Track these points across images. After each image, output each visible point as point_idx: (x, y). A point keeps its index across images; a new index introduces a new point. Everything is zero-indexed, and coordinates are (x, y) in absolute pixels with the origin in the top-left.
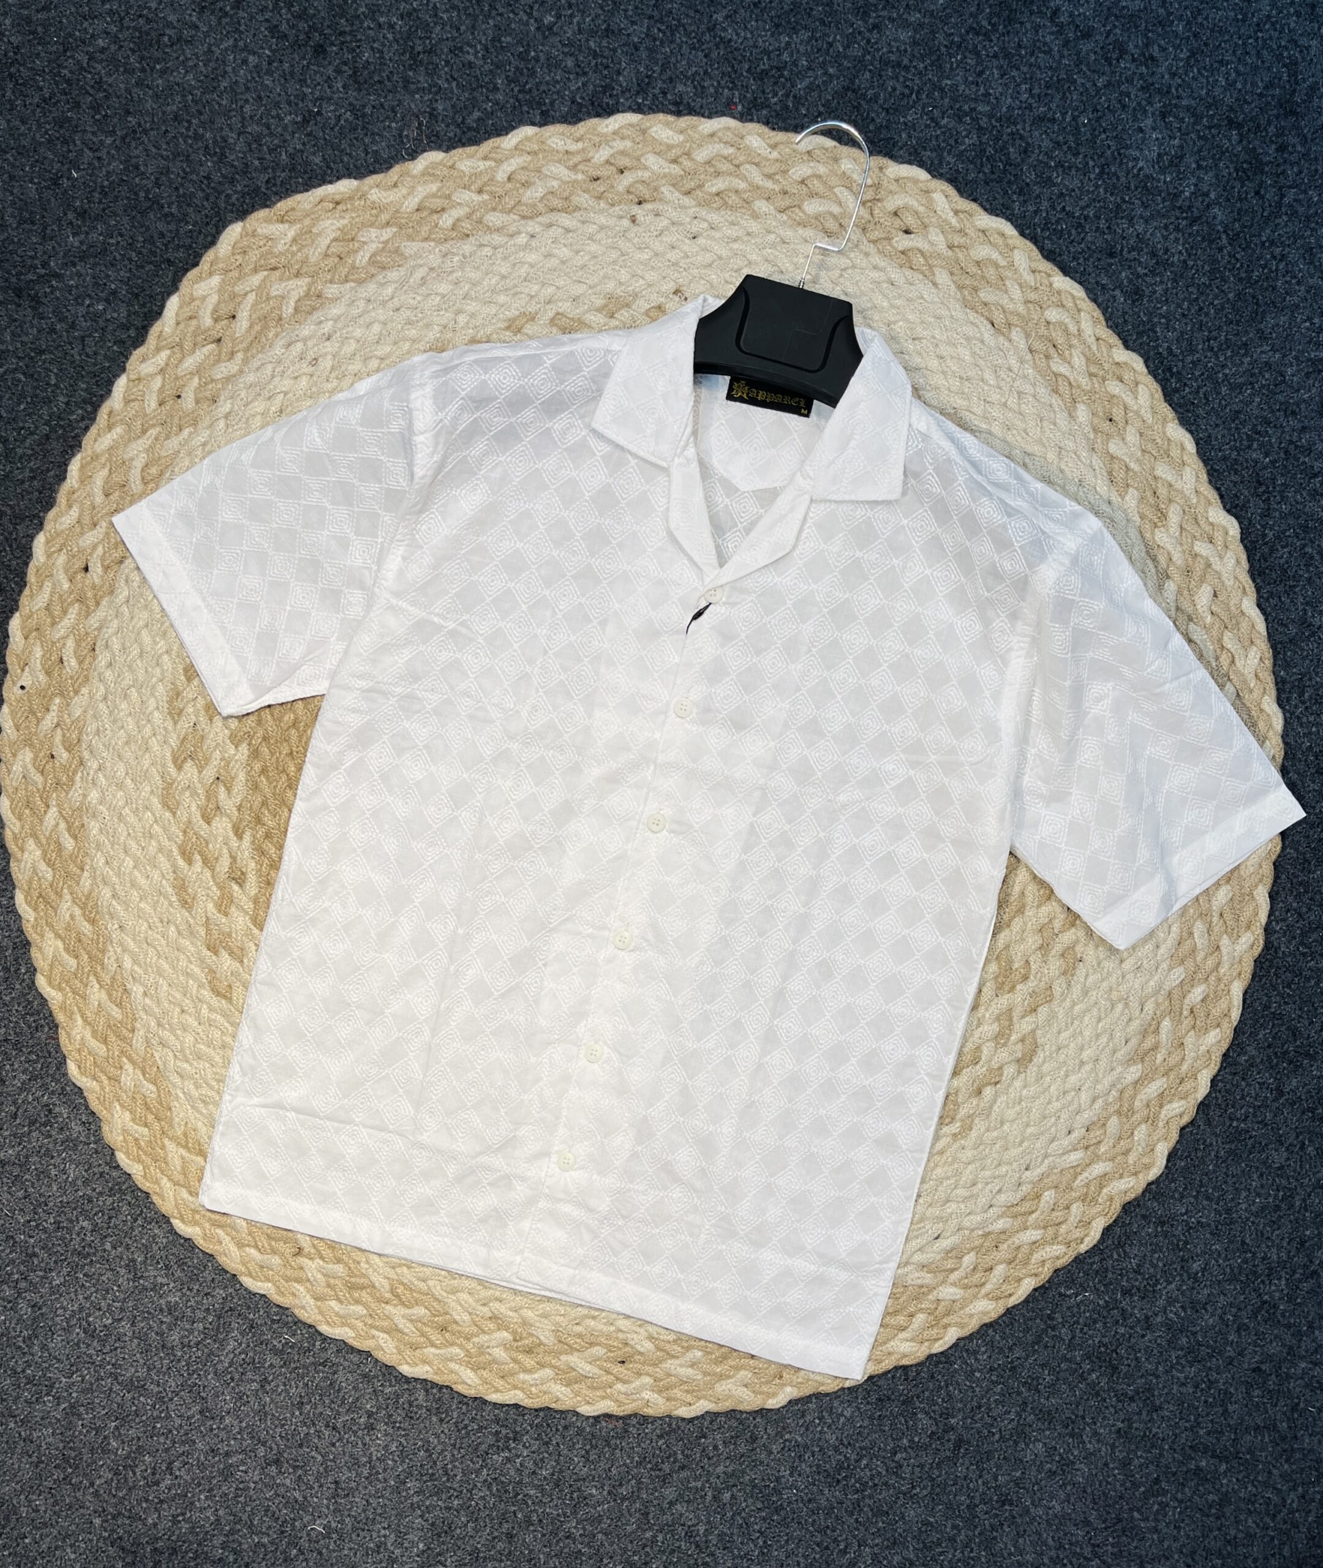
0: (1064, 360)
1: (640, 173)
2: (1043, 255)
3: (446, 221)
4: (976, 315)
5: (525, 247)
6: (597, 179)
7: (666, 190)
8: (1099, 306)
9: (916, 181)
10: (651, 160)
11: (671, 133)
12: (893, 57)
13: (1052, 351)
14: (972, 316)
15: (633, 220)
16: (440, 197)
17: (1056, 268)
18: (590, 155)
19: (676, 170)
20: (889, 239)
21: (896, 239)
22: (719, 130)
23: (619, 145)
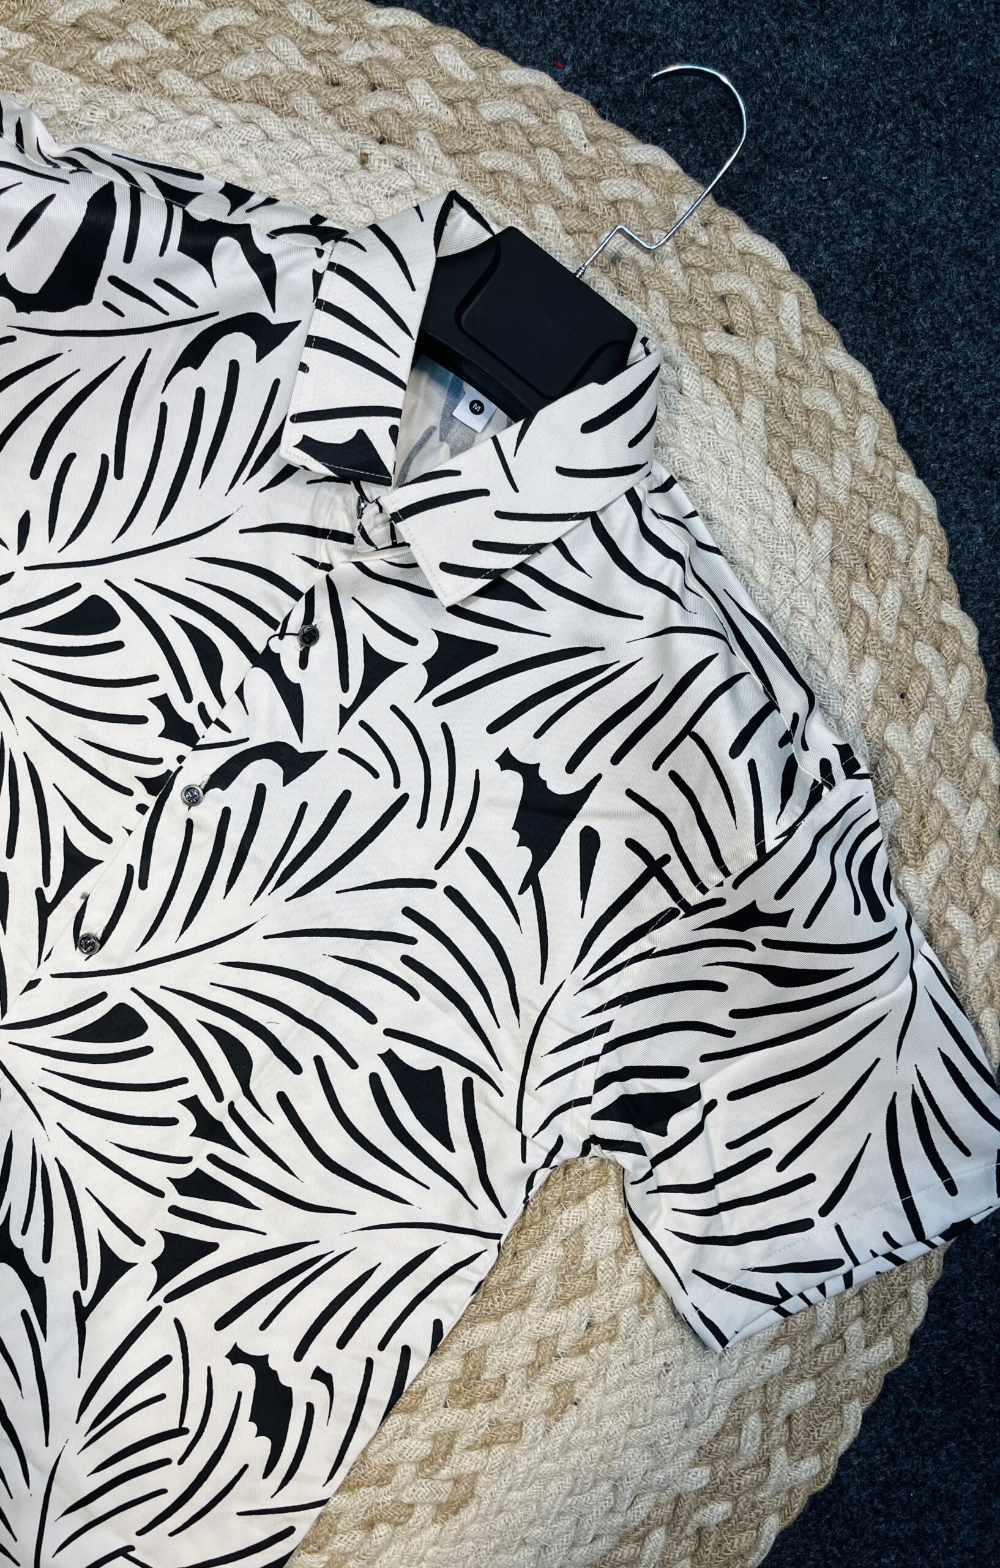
0: (873, 590)
1: (397, 101)
2: (898, 436)
3: (107, 56)
4: (776, 480)
5: (200, 136)
6: (336, 84)
7: (424, 139)
8: (949, 535)
9: (767, 266)
10: (420, 90)
11: (462, 63)
12: (803, 89)
13: (860, 570)
14: (771, 479)
15: (364, 160)
16: (112, 20)
17: (910, 465)
18: (341, 46)
19: (448, 116)
20: (700, 329)
21: (712, 334)
22: (529, 85)
23: (384, 50)
